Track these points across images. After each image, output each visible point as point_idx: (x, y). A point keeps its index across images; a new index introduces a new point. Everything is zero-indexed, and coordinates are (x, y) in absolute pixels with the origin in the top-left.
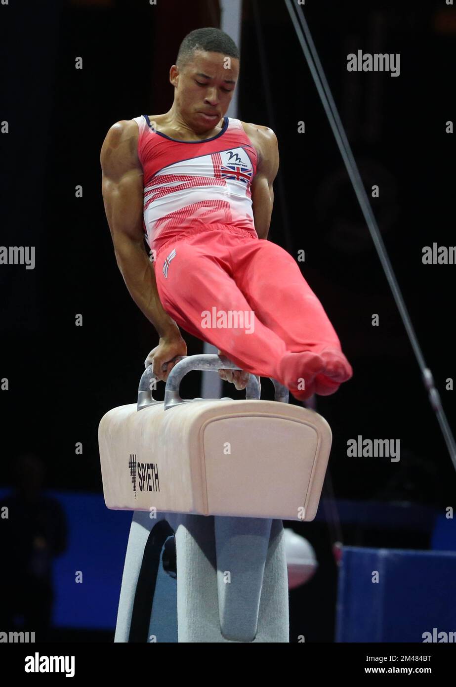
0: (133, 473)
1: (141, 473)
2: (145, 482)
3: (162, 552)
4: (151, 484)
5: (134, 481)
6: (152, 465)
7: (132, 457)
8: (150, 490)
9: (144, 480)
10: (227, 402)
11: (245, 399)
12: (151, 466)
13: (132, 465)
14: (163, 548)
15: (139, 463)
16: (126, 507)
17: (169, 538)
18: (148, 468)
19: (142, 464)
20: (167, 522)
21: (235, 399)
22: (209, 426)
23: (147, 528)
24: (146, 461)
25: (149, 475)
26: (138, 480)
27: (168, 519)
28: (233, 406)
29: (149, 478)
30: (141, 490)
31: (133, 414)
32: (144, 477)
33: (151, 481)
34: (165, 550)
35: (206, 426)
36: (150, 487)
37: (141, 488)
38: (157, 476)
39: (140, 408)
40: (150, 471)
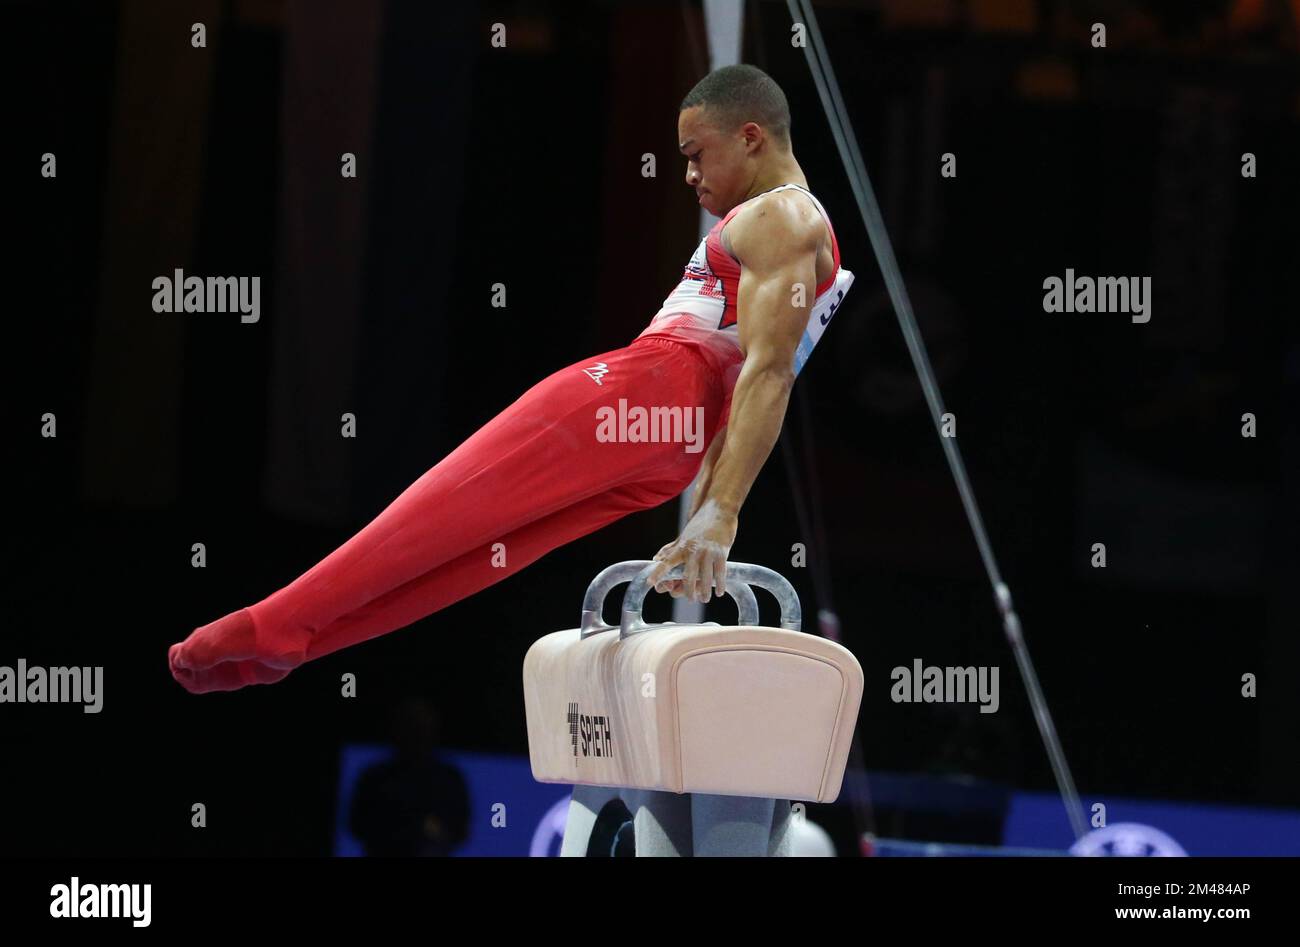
0: (573, 730)
1: (585, 729)
2: (591, 743)
3: (614, 845)
4: (600, 746)
5: (575, 741)
6: (601, 718)
7: (574, 706)
8: (599, 755)
9: (590, 740)
10: (713, 628)
11: (737, 624)
12: (600, 720)
13: (572, 718)
14: (616, 839)
15: (582, 716)
16: (563, 779)
17: (624, 825)
18: (596, 723)
19: (587, 717)
20: (622, 803)
21: (722, 624)
22: (684, 664)
23: (594, 811)
24: (592, 713)
25: (597, 733)
26: (580, 740)
27: (623, 797)
28: (720, 635)
29: (597, 737)
30: (585, 755)
31: (575, 645)
32: (589, 736)
33: (599, 742)
34: (618, 843)
35: (682, 661)
36: (598, 750)
37: (585, 752)
38: (608, 735)
39: (585, 636)
40: (598, 727)
